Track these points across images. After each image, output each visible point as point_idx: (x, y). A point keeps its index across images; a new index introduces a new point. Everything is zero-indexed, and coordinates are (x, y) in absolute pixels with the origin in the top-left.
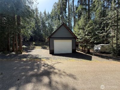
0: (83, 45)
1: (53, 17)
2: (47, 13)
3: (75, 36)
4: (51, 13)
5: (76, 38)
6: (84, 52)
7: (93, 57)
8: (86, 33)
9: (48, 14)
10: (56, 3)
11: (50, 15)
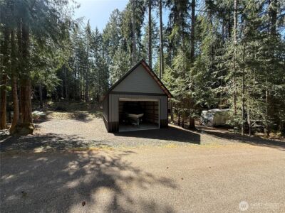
0: (182, 110)
1: (108, 41)
2: (93, 30)
3: (166, 91)
4: (105, 32)
5: (169, 95)
6: (183, 127)
7: (203, 136)
8: (190, 85)
9: (97, 33)
10: (117, 10)
11: (101, 36)
